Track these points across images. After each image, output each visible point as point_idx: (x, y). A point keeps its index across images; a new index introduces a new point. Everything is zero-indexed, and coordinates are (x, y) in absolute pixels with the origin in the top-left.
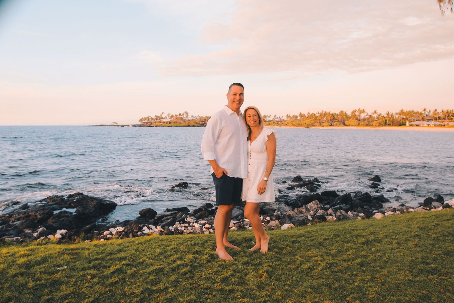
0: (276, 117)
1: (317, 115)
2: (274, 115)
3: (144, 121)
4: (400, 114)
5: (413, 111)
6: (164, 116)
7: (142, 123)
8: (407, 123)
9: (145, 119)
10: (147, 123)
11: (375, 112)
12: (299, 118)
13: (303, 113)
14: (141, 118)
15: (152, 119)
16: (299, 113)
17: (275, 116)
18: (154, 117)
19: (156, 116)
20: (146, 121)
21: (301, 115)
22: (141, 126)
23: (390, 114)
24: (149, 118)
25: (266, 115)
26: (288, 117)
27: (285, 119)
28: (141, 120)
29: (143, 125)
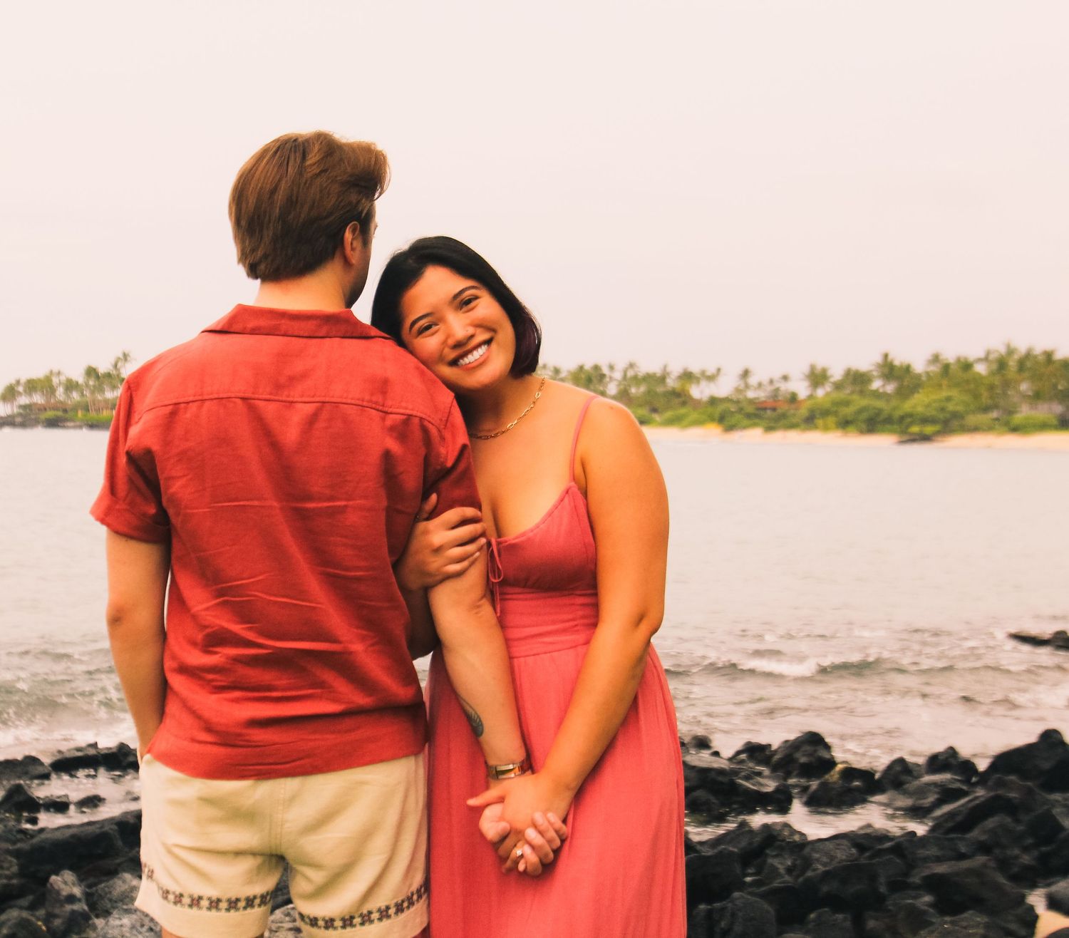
0: (753, 380)
1: (981, 369)
2: (740, 371)
3: (24, 400)
7: (16, 410)
9: (32, 386)
10: (43, 409)
12: (876, 384)
13: (899, 359)
15: (71, 386)
16: (879, 359)
17: (746, 374)
18: (78, 376)
19: (91, 372)
20: (38, 399)
21: (890, 370)
24: (55, 380)
25: (695, 368)
26: (817, 377)
27: (801, 389)
29: (18, 420)
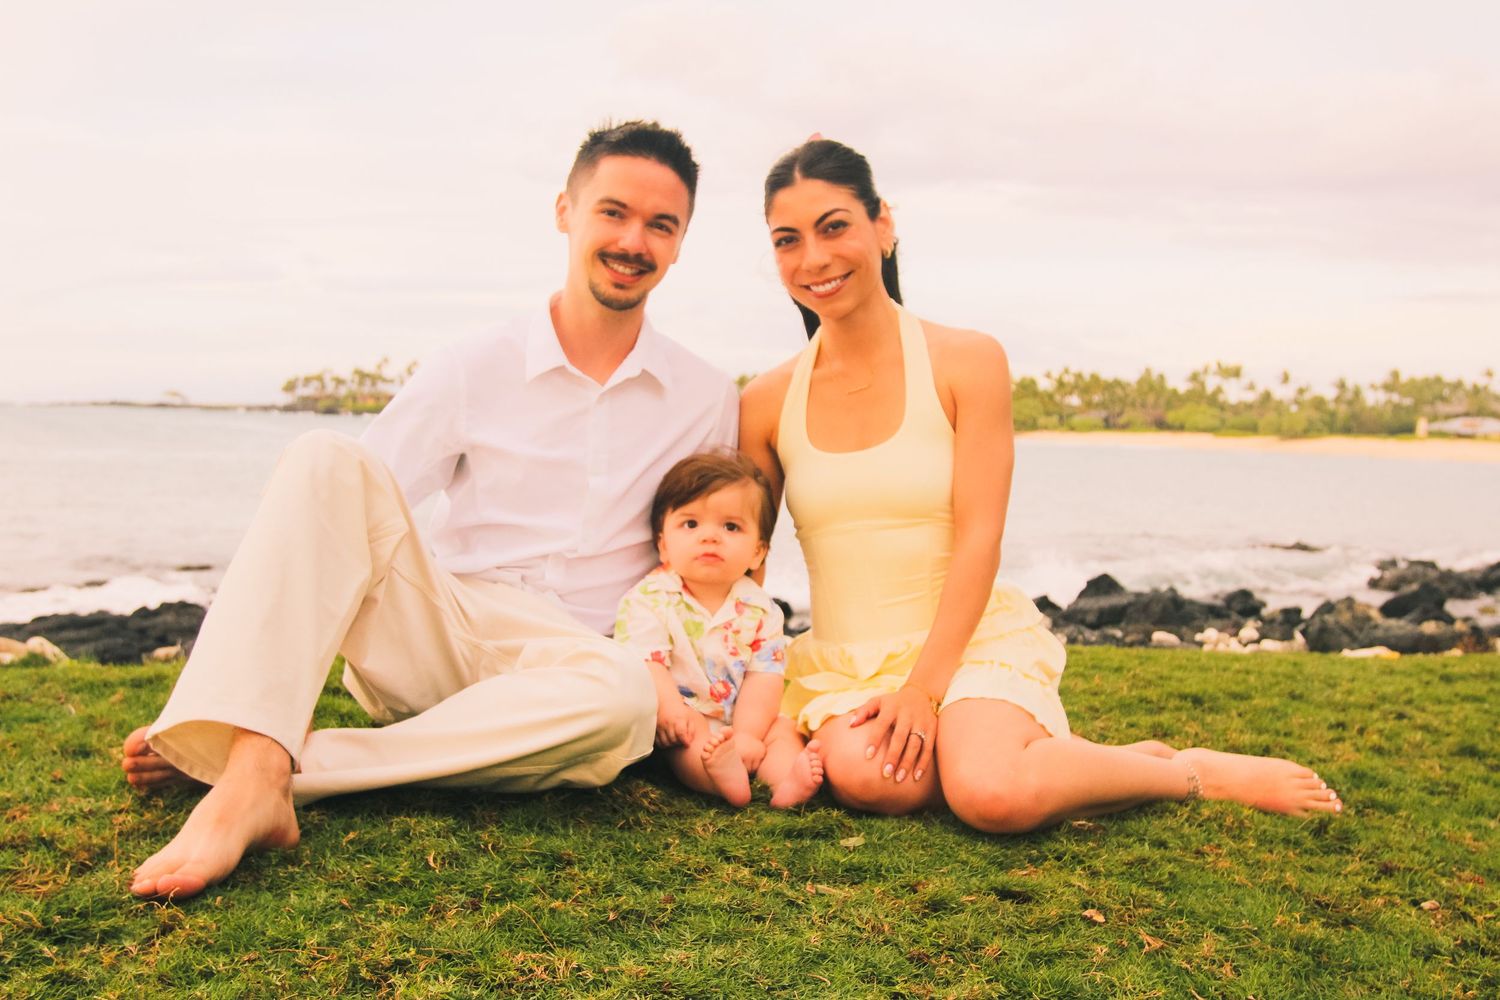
1: (1043, 385)
3: (301, 392)
4: (1388, 388)
5: (1438, 380)
6: (388, 372)
7: (296, 399)
8: (1422, 425)
10: (317, 399)
11: (1286, 379)
14: (290, 375)
20: (312, 391)
22: (289, 409)
23: (1350, 384)
28: (290, 387)
